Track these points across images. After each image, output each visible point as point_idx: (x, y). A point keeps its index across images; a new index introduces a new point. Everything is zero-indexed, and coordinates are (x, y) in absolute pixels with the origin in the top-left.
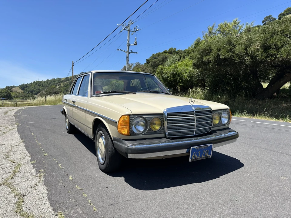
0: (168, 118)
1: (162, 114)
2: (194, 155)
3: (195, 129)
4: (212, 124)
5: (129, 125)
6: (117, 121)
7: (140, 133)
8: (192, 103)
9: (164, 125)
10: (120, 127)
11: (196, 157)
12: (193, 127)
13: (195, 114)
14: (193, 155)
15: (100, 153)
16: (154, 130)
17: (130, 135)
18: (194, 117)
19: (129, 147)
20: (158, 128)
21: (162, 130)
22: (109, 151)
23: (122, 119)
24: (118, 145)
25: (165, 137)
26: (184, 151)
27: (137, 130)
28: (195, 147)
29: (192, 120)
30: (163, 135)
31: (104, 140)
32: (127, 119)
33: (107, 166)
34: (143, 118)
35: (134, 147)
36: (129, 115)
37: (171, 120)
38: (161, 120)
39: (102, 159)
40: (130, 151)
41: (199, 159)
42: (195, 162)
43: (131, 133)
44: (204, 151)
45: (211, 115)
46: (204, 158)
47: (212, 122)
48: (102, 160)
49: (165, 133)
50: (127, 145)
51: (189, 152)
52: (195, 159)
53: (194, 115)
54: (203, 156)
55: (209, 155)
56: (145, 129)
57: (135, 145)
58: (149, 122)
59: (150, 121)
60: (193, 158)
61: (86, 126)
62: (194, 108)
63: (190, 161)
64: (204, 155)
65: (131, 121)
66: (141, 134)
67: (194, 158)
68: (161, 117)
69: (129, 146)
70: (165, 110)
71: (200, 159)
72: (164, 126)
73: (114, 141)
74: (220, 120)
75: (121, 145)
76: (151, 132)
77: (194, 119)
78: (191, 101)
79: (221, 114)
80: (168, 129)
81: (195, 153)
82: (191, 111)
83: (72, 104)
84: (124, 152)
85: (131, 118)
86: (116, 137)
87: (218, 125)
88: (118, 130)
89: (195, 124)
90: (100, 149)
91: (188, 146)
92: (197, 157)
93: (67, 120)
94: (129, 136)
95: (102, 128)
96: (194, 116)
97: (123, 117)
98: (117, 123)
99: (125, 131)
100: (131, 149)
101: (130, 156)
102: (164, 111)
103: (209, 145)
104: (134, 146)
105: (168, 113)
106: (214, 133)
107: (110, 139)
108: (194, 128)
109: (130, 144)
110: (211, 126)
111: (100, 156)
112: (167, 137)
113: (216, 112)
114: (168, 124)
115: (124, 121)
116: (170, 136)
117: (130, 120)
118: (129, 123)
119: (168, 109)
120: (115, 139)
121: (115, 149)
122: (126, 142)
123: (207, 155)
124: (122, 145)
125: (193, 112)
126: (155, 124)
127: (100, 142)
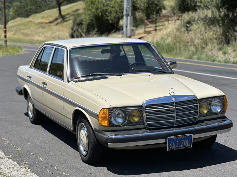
0: (147, 110)
1: (141, 106)
4: (197, 114)
5: (109, 117)
6: (98, 114)
7: (119, 124)
8: (172, 94)
10: (100, 119)
12: (173, 117)
14: (171, 145)
15: (83, 145)
16: (132, 121)
19: (109, 138)
20: (136, 119)
21: (142, 122)
22: (91, 142)
23: (102, 112)
24: (99, 136)
25: (145, 128)
26: (163, 141)
27: (116, 122)
28: (172, 137)
29: (172, 111)
30: (142, 126)
31: (86, 132)
32: (106, 112)
33: (90, 157)
34: (122, 110)
35: (114, 137)
36: (108, 109)
37: (150, 112)
38: (140, 112)
39: (85, 151)
40: (109, 141)
43: (111, 124)
44: (183, 141)
45: (196, 104)
46: (184, 148)
47: (198, 111)
49: (144, 124)
50: (107, 136)
51: (166, 142)
52: (173, 148)
53: (173, 105)
54: (182, 146)
55: (189, 145)
56: (124, 121)
57: (115, 135)
58: (128, 115)
59: (128, 113)
60: (171, 148)
61: (64, 116)
62: (173, 99)
63: (167, 150)
65: (110, 114)
66: (121, 126)
68: (140, 108)
69: (109, 136)
70: (144, 102)
71: (179, 149)
72: (143, 118)
73: (95, 133)
74: (210, 109)
76: (130, 123)
77: (174, 110)
78: (172, 91)
79: (210, 102)
80: (147, 120)
81: (173, 143)
82: (171, 102)
83: (42, 85)
84: (105, 142)
86: (97, 128)
87: (207, 114)
88: (98, 122)
89: (175, 115)
90: (82, 140)
91: (165, 136)
92: (176, 147)
93: (30, 104)
94: (109, 127)
95: (83, 119)
96: (174, 107)
97: (103, 110)
99: (105, 123)
100: (111, 139)
101: (110, 145)
103: (188, 135)
106: (199, 123)
107: (91, 131)
108: (174, 119)
109: (110, 134)
112: (147, 128)
113: (204, 101)
114: (146, 116)
115: (104, 113)
116: (149, 127)
117: (110, 112)
119: (147, 101)
120: (96, 130)
121: (97, 139)
122: (106, 133)
123: (187, 145)
124: (103, 136)
125: (173, 103)
126: (134, 116)
127: (82, 134)
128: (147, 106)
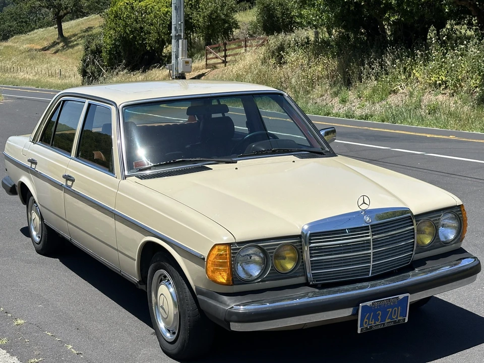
0: (312, 245)
1: (299, 236)
2: (368, 318)
3: (372, 264)
4: (413, 247)
5: (231, 264)
6: (205, 255)
7: (253, 278)
8: (364, 207)
9: (302, 259)
10: (211, 268)
11: (373, 322)
12: (366, 259)
13: (370, 231)
14: (365, 320)
15: (164, 319)
16: (280, 270)
17: (234, 284)
18: (370, 237)
19: (233, 310)
20: (289, 266)
21: (300, 270)
22: (187, 316)
23: (215, 252)
24: (209, 305)
25: (307, 284)
26: (347, 312)
27: (247, 273)
28: (369, 303)
29: (365, 245)
30: (301, 280)
31: (172, 290)
32: (224, 251)
33: (183, 346)
34: (260, 247)
35: (242, 309)
36: (229, 244)
37: (319, 248)
38: (297, 249)
39: (169, 331)
40: (234, 318)
41: (379, 327)
42: (370, 334)
43: (234, 279)
44: (391, 310)
45: (411, 227)
46: (392, 324)
47: (414, 242)
48: (168, 335)
49: (305, 274)
50: (228, 306)
51: (355, 314)
52: (371, 327)
53: (368, 233)
54: (387, 321)
55: (401, 318)
56: (263, 271)
57: (244, 305)
58: (271, 256)
59: (272, 253)
60: (365, 326)
61: (117, 250)
62: (367, 219)
63: (359, 332)
64: (390, 318)
65: (233, 257)
66: (256, 281)
67: (369, 324)
68: (297, 241)
69: (232, 307)
70: (306, 227)
71: (382, 327)
72: (303, 262)
73: (198, 296)
74: (436, 236)
75: (215, 306)
76: (277, 274)
77: (368, 242)
78: (363, 202)
79: (436, 220)
80: (311, 266)
81: (370, 315)
82: (363, 225)
83: (63, 182)
84: (223, 320)
85: (233, 249)
86: (202, 286)
87: (431, 246)
88: (207, 273)
89: (370, 253)
90: (163, 309)
91: (353, 302)
92: (375, 324)
93: (35, 216)
94: (231, 285)
95: (168, 265)
96: (368, 236)
97: (217, 247)
98: (204, 259)
99: (222, 278)
100: (238, 314)
101: (235, 327)
102: (303, 229)
103: (401, 296)
104: (242, 307)
105: (311, 234)
106: (417, 267)
107: (187, 290)
108: (370, 262)
109: (235, 302)
110: (412, 250)
111: (162, 325)
112: (311, 283)
113: (425, 218)
114: (311, 257)
115: (219, 256)
116: (317, 281)
117: (233, 253)
118: (231, 261)
119: (313, 225)
120: (200, 292)
121: (201, 311)
122: (225, 298)
123: (397, 318)
124: (218, 305)
125: (366, 228)
126: (284, 258)
127: (162, 294)
128: (312, 235)
